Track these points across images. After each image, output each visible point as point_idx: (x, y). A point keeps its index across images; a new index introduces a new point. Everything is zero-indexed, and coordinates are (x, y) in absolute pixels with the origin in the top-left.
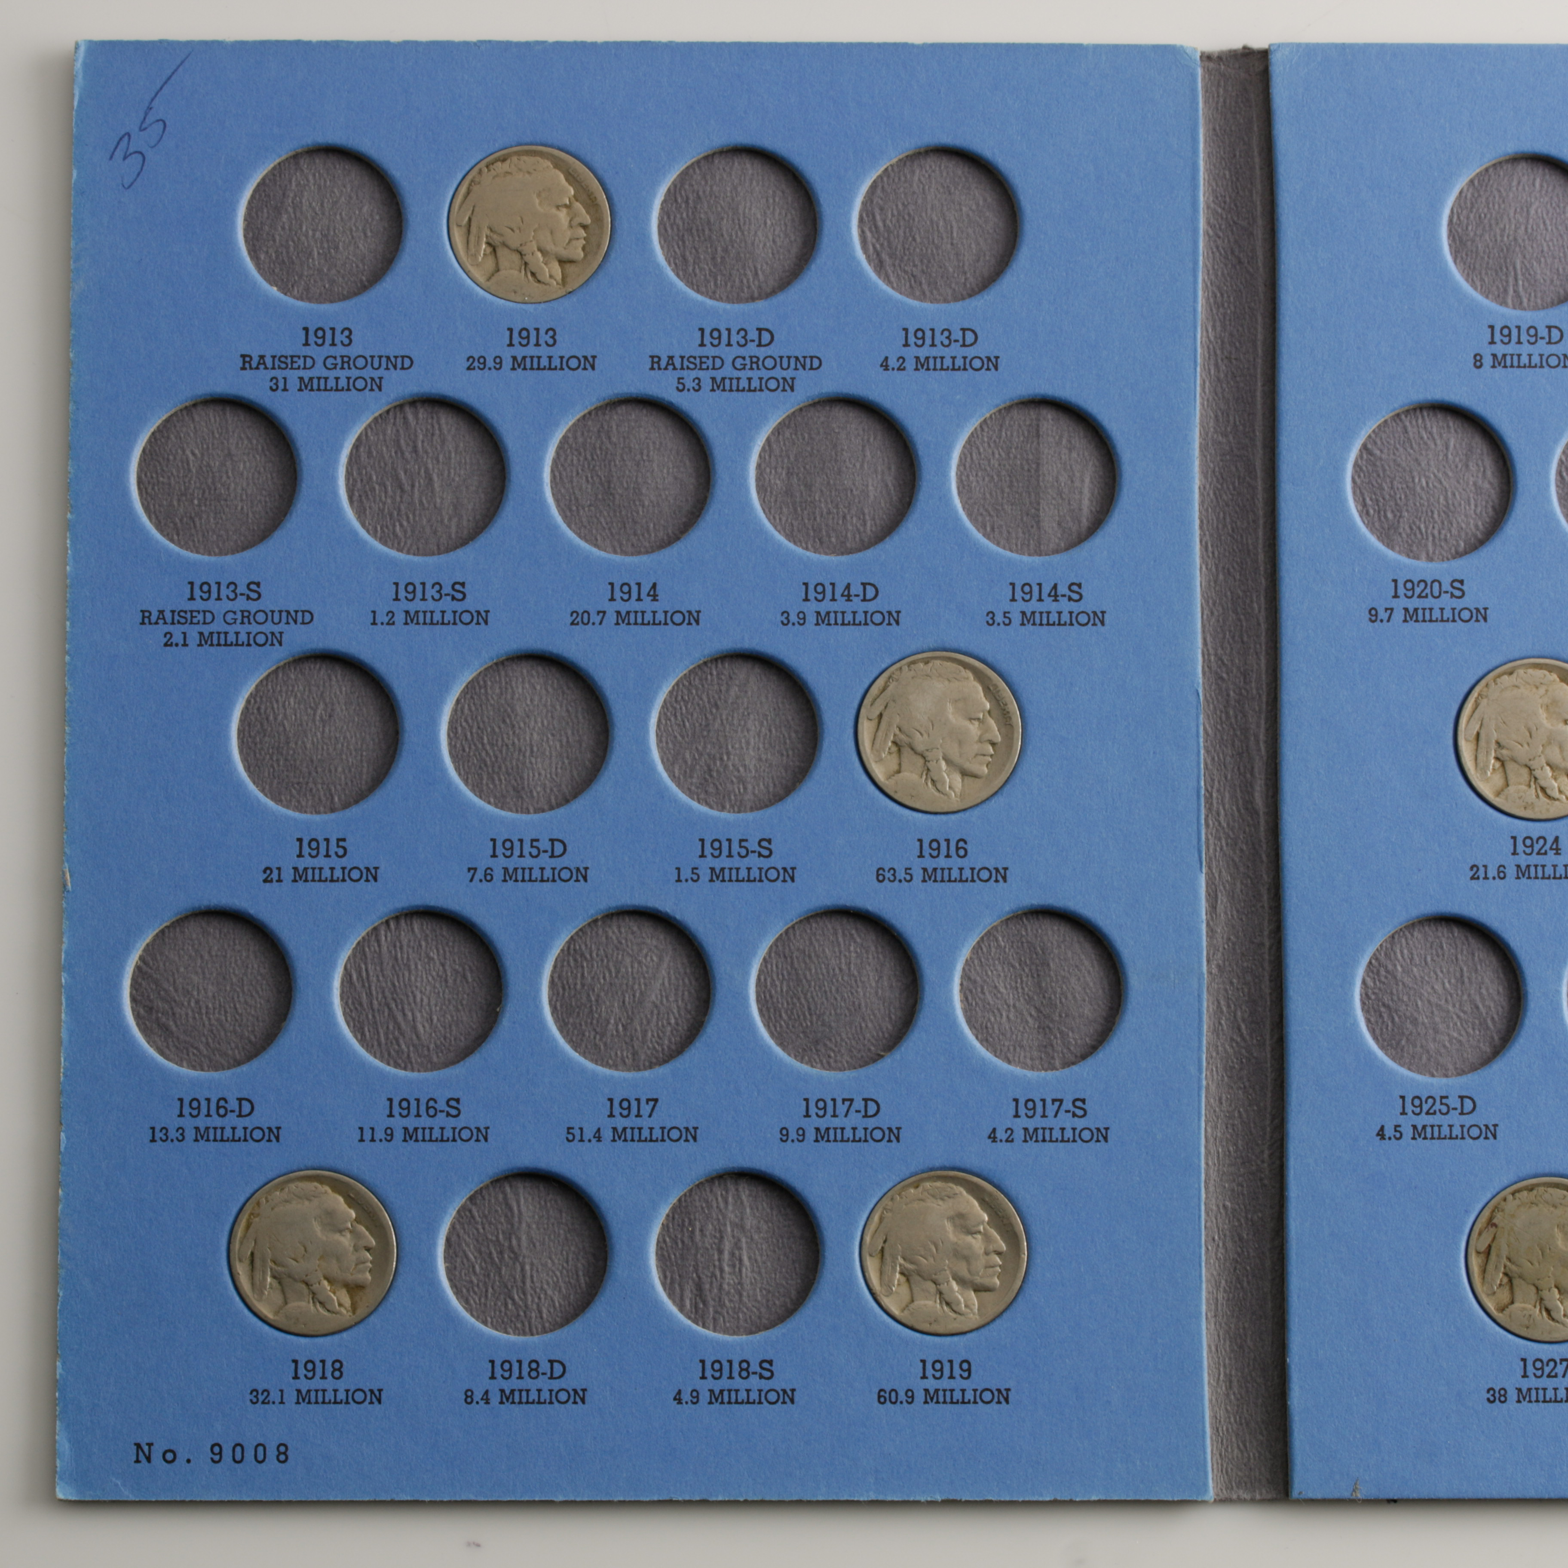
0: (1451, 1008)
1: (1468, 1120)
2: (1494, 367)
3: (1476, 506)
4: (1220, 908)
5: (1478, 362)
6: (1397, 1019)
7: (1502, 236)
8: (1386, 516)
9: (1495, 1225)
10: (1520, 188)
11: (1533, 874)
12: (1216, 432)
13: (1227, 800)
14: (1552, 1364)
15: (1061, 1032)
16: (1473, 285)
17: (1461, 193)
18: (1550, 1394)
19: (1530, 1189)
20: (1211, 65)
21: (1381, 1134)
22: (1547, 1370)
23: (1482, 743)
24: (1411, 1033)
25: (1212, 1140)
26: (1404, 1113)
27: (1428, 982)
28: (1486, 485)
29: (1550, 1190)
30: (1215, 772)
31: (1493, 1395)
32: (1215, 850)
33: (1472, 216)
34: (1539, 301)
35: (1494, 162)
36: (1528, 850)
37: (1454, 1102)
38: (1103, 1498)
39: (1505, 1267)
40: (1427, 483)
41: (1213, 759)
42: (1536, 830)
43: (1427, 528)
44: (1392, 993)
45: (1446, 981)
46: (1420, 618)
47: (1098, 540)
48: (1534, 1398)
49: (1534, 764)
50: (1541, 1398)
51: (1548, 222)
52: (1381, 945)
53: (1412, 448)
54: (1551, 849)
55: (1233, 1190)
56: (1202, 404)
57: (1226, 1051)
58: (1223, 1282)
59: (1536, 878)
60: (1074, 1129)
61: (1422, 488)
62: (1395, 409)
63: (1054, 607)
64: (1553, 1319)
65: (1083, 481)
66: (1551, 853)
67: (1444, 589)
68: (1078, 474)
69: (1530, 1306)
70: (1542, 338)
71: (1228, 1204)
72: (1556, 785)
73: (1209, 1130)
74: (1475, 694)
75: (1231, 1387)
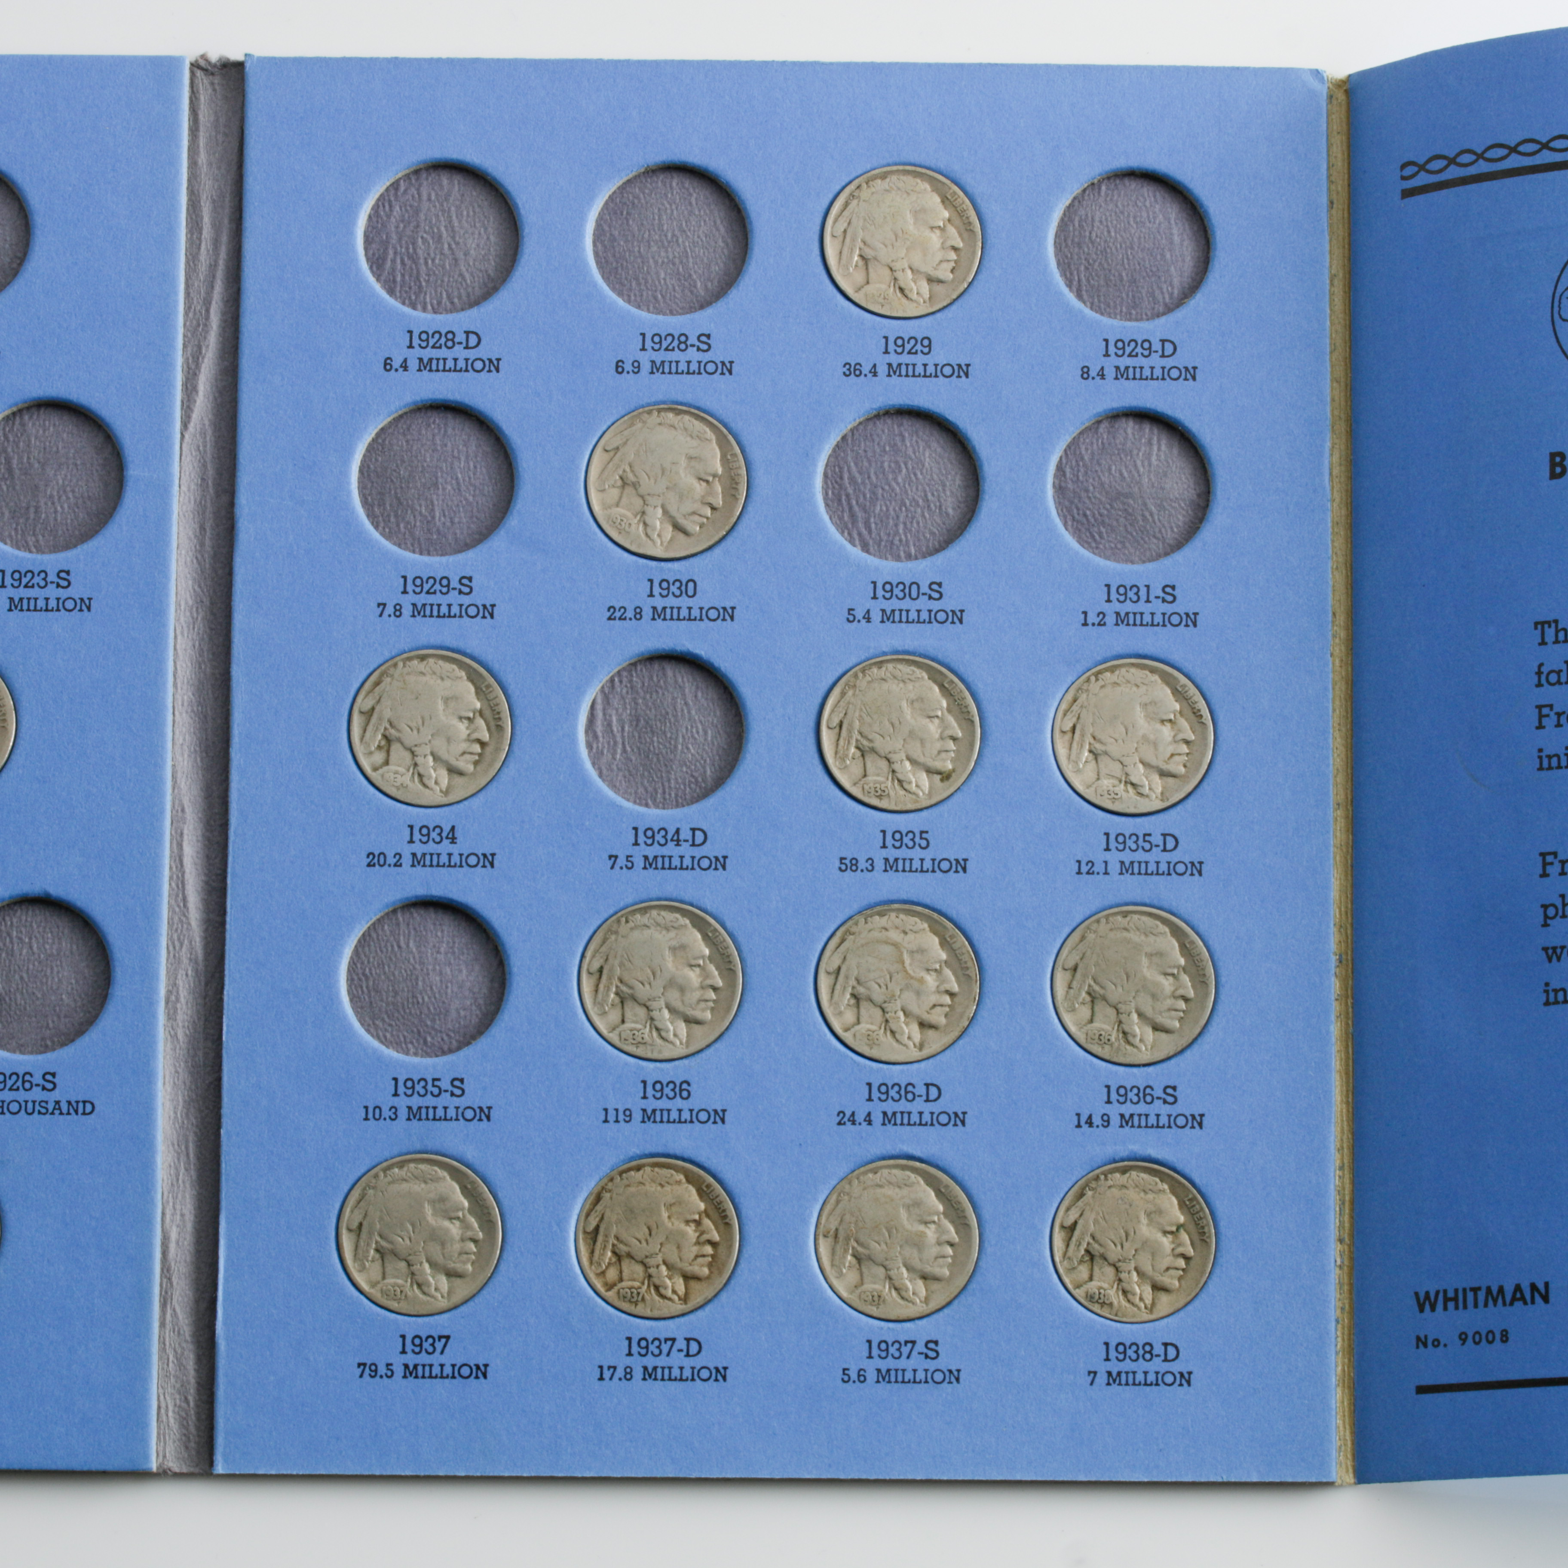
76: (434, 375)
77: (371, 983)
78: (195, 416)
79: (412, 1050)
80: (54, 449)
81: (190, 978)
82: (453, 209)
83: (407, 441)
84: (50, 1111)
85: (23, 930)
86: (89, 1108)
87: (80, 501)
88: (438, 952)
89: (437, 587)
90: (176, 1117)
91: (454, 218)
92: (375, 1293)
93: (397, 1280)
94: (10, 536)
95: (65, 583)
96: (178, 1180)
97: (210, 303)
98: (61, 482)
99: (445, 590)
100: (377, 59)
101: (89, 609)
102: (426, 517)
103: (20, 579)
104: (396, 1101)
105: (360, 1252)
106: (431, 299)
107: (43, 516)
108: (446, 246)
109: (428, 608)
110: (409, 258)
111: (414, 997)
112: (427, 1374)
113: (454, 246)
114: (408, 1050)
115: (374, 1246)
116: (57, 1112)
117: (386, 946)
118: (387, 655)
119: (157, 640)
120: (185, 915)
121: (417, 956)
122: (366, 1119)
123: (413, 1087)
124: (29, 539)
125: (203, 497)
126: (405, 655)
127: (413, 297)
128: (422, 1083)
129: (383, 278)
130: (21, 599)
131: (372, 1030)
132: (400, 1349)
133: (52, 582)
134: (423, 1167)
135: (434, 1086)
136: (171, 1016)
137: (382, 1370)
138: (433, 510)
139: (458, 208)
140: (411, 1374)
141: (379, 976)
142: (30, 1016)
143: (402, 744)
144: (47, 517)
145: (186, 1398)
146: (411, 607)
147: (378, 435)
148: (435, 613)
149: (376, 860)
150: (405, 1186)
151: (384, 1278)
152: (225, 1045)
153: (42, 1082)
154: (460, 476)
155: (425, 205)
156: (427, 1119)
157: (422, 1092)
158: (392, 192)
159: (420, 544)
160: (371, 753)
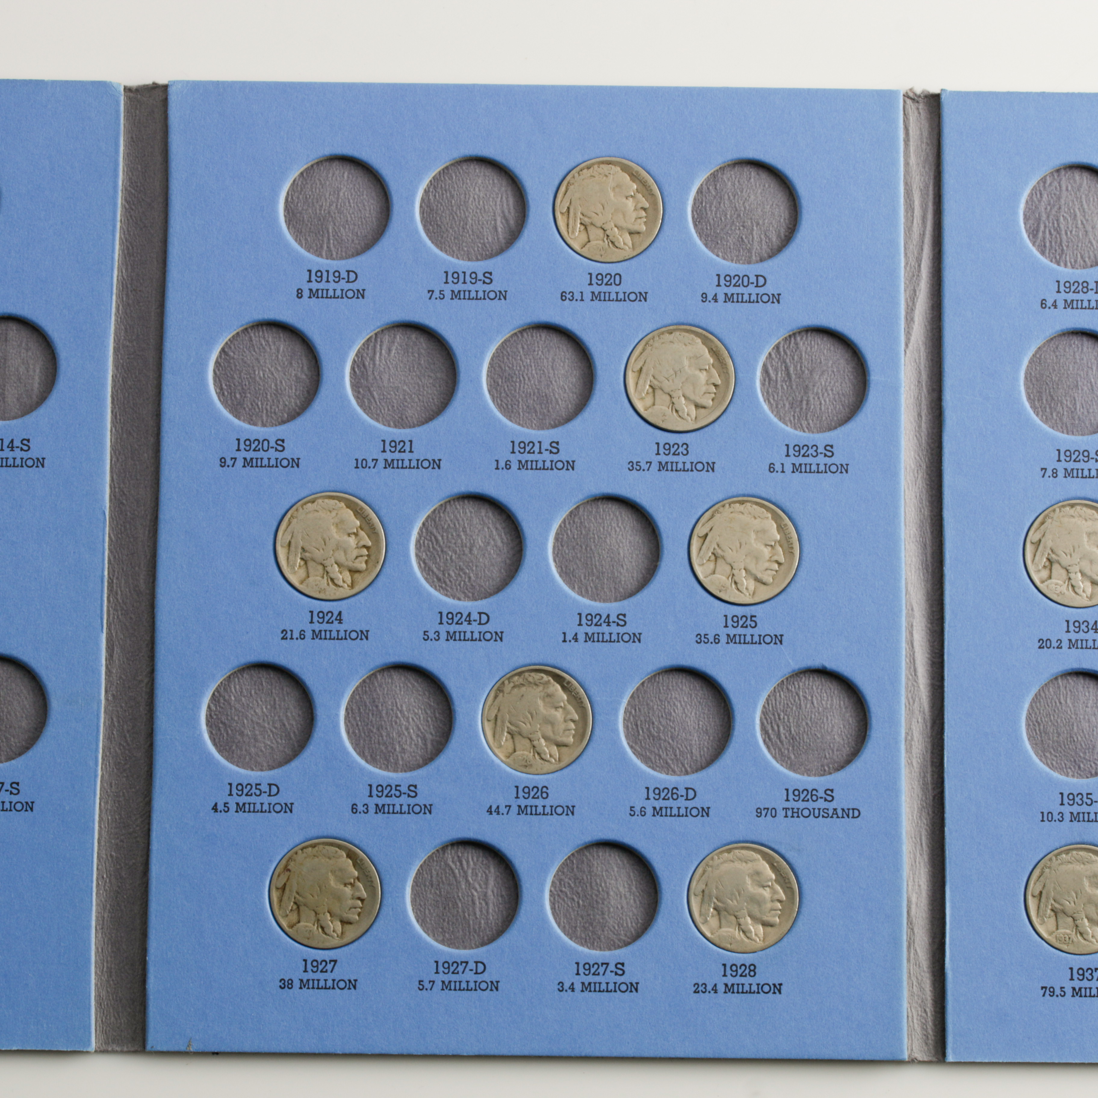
0: (266, 725)
1: (273, 800)
2: (310, 297)
3: (296, 390)
4: (116, 656)
5: (299, 294)
6: (230, 732)
7: (320, 210)
8: (235, 397)
9: (289, 870)
10: (334, 178)
11: (323, 636)
12: (125, 339)
13: (123, 584)
14: (324, 964)
15: (6, 738)
16: (300, 244)
17: (294, 181)
18: (322, 984)
19: (314, 846)
20: (132, 95)
21: (215, 808)
22: (320, 967)
23: (292, 548)
24: (239, 742)
25: (104, 812)
26: (230, 795)
27: (252, 708)
28: (304, 377)
29: (327, 847)
30: (116, 566)
31: (284, 984)
32: (114, 618)
33: (301, 197)
34: (344, 254)
35: (316, 161)
36: (321, 620)
37: (265, 788)
38: (20, 1048)
39: (295, 898)
40: (264, 375)
41: (115, 557)
42: (326, 607)
43: (262, 404)
44: (227, 715)
45: (264, 707)
46: (254, 464)
47: (42, 410)
48: (311, 986)
49: (327, 563)
50: (316, 986)
51: (351, 201)
52: (221, 683)
53: (255, 351)
54: (336, 619)
55: (117, 845)
56: (116, 320)
57: (116, 751)
58: (108, 906)
59: (325, 639)
60: (11, 803)
61: (260, 378)
62: (242, 325)
63: (11, 455)
64: (326, 934)
65: (35, 371)
66: (336, 623)
67: (271, 445)
68: (31, 367)
69: (311, 925)
70: (343, 279)
71: (113, 853)
72: (341, 577)
73: (103, 804)
74: (289, 515)
75: (111, 976)
76: (1075, 311)
77: (1042, 727)
78: (913, 339)
79: (1071, 773)
80: (819, 361)
81: (920, 724)
82: (1083, 196)
83: (1056, 356)
84: (830, 815)
85: (807, 691)
86: (856, 813)
87: (837, 397)
88: (1087, 707)
89: (1081, 457)
90: (913, 819)
91: (1084, 202)
92: (1051, 939)
93: (1066, 930)
94: (791, 421)
95: (830, 454)
96: (915, 862)
97: (921, 261)
98: (823, 383)
99: (1086, 459)
100: (1031, 93)
101: (847, 472)
102: (1070, 408)
103: (799, 451)
104: (1062, 809)
105: (1041, 910)
106: (1070, 258)
107: (812, 407)
108: (1079, 222)
109: (1075, 472)
110: (1055, 230)
111: (1071, 737)
112: (1088, 994)
113: (1085, 222)
114: (1068, 773)
115: (1050, 907)
116: (835, 816)
117: (1051, 702)
118: (1048, 504)
119: (894, 493)
120: (916, 681)
121: (1072, 710)
122: (1043, 821)
123: (1074, 799)
124: (803, 422)
125: (920, 393)
126: (1061, 504)
127: (1058, 257)
128: (1080, 796)
129: (1037, 244)
130: (800, 465)
131: (1043, 759)
132: (1070, 977)
133: (821, 453)
134: (1082, 853)
135: (1087, 798)
136: (909, 750)
137: (1058, 991)
138: (1075, 404)
139: (1087, 196)
140: (1077, 994)
141: (1047, 723)
142: (813, 750)
143: (1060, 564)
144: (815, 407)
145: (925, 1010)
146: (1064, 471)
147: (1036, 352)
148: (1080, 475)
149: (1044, 644)
150: (1070, 866)
151: (1057, 929)
152: (946, 770)
153: (824, 795)
154: (1092, 380)
155: (1064, 193)
156: (1084, 821)
157: (1080, 802)
158: (1042, 184)
159: (1067, 427)
160: (1039, 571)
